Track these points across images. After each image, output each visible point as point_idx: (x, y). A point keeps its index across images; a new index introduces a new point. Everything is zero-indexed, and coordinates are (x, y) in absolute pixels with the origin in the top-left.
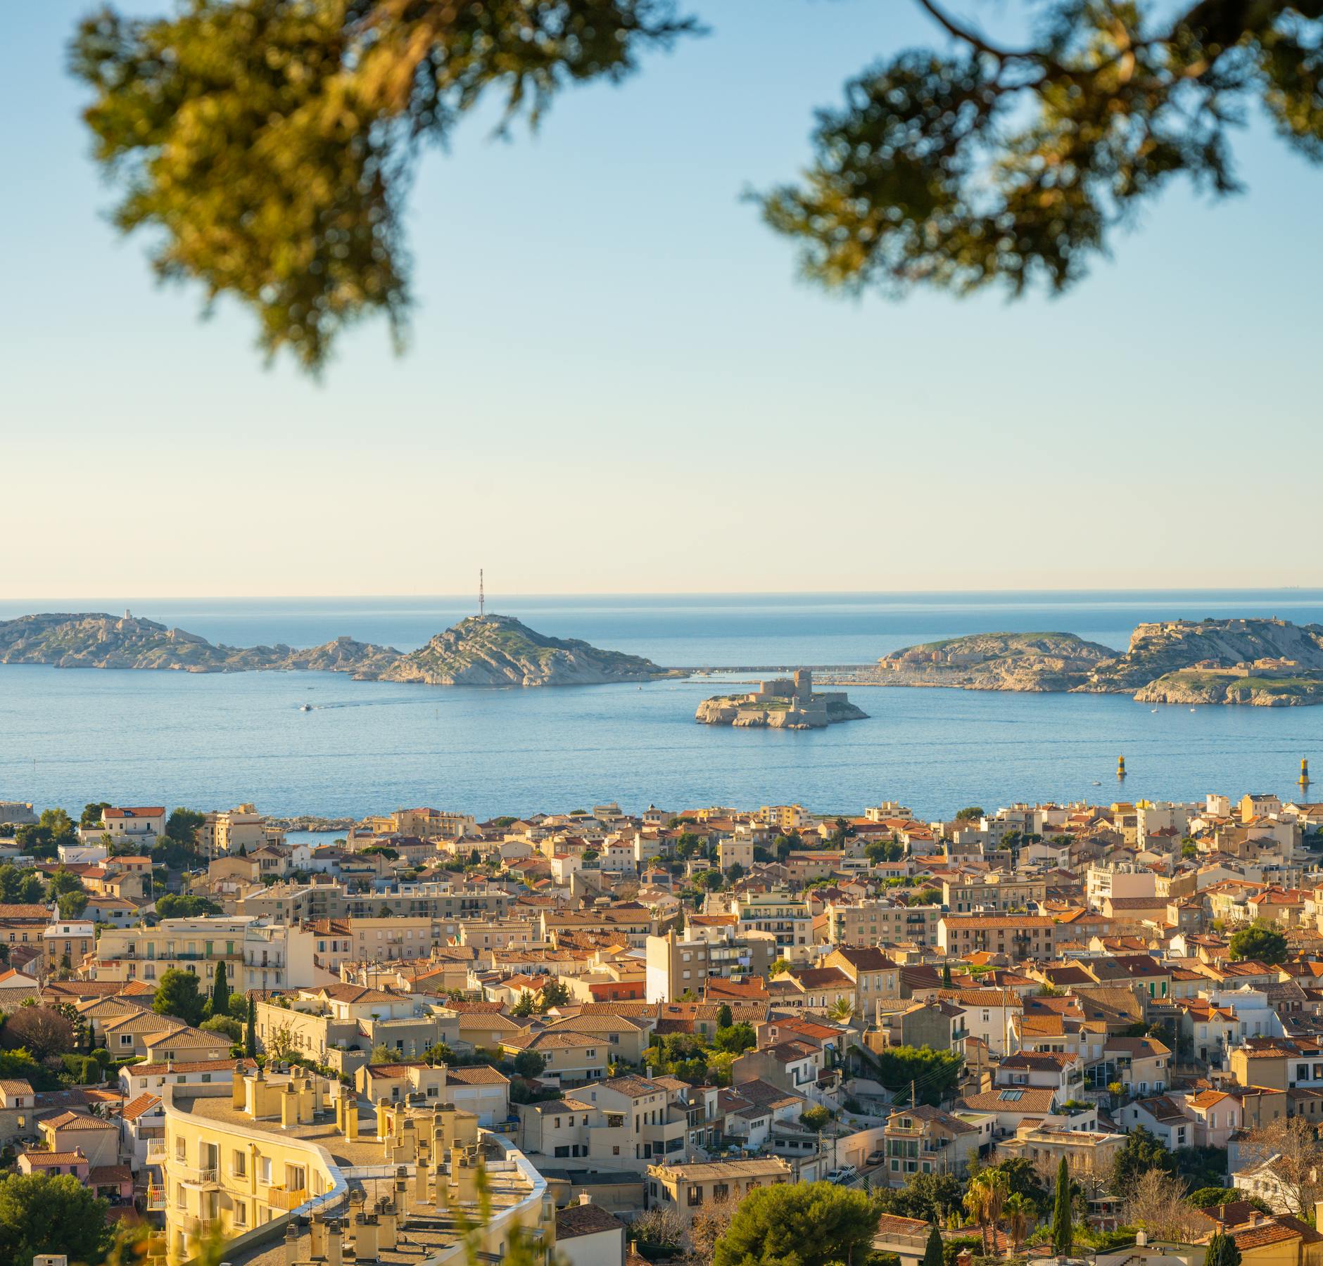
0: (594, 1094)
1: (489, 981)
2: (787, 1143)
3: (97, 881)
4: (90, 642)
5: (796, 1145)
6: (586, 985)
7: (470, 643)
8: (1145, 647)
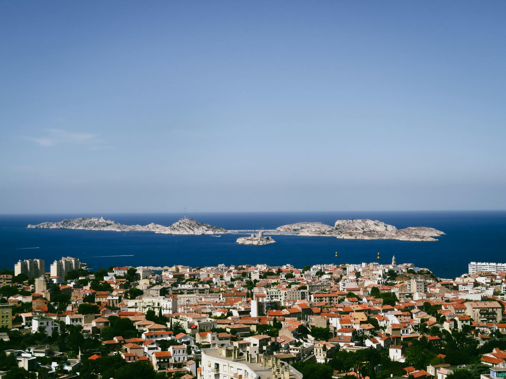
0: (250, 339)
1: (213, 310)
2: (292, 350)
3: (114, 285)
4: (93, 224)
5: (294, 350)
6: (237, 311)
7: (183, 225)
8: (338, 226)
